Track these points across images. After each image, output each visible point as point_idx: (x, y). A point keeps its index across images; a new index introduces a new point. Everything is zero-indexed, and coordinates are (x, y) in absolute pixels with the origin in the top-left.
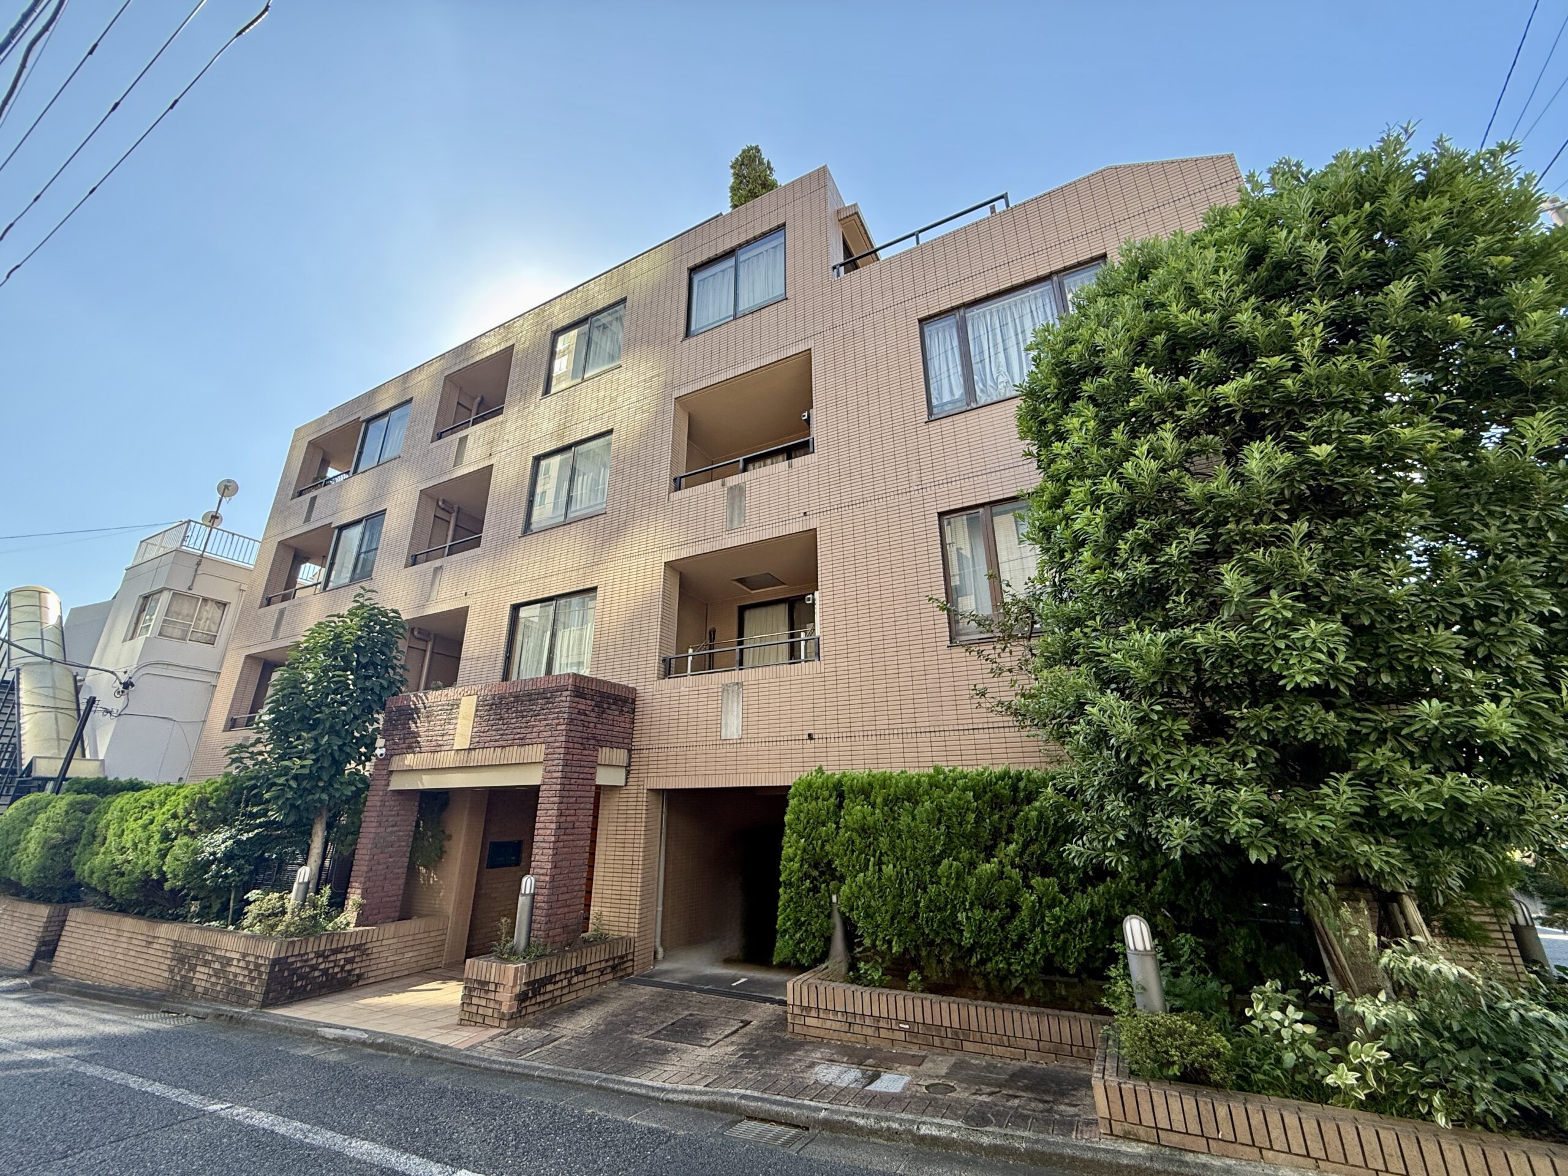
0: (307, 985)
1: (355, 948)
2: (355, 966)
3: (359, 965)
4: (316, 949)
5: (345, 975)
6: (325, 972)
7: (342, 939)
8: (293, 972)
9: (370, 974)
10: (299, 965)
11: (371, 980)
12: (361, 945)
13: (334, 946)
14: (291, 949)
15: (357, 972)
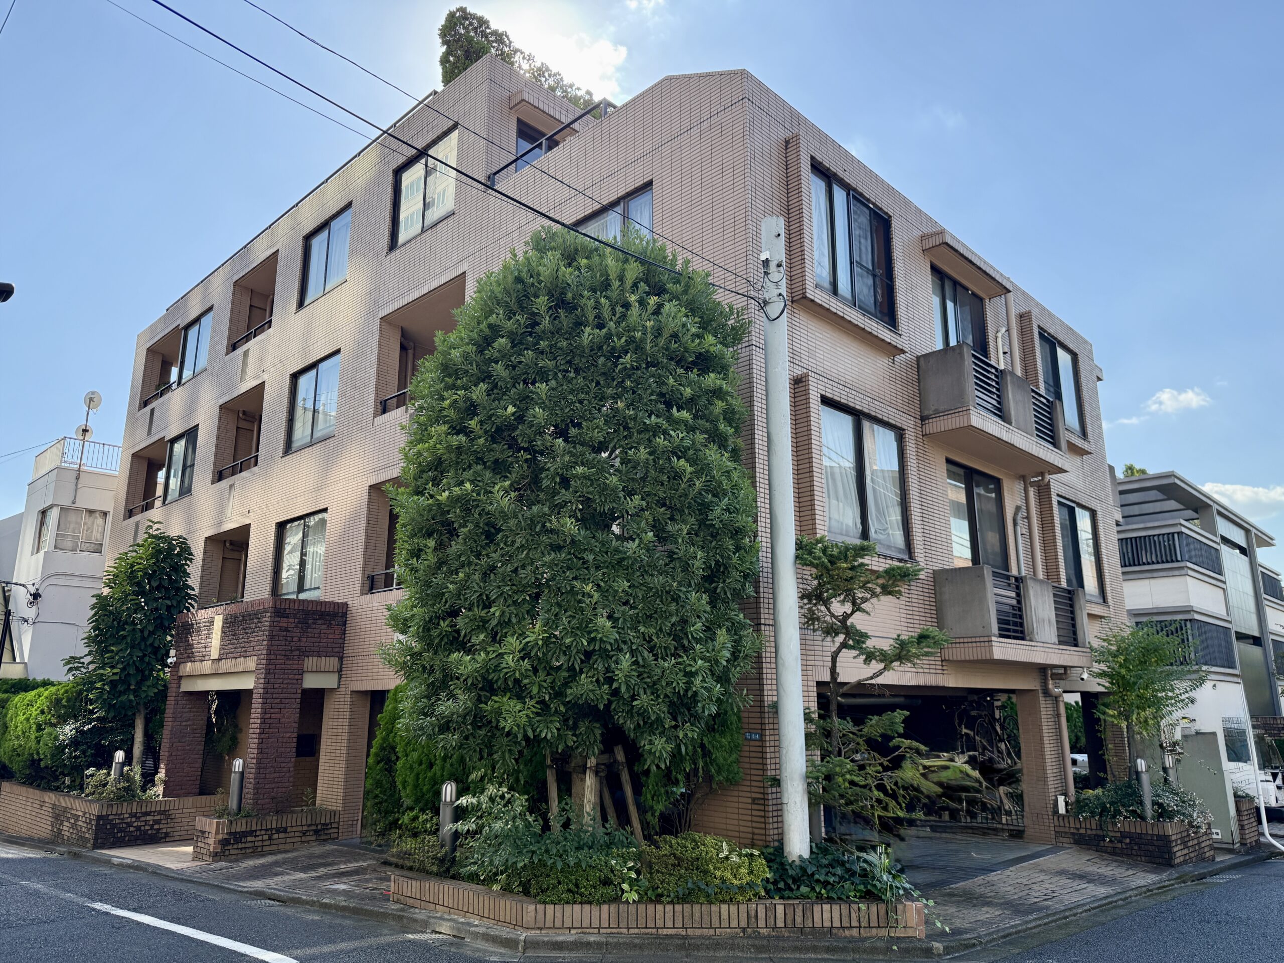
0: (125, 836)
1: (160, 813)
2: (162, 826)
3: (165, 826)
4: (129, 811)
5: (154, 832)
6: (138, 828)
7: (149, 805)
8: (114, 826)
9: (175, 834)
10: (117, 821)
11: (178, 838)
12: (165, 811)
13: (144, 810)
14: (110, 809)
15: (164, 831)
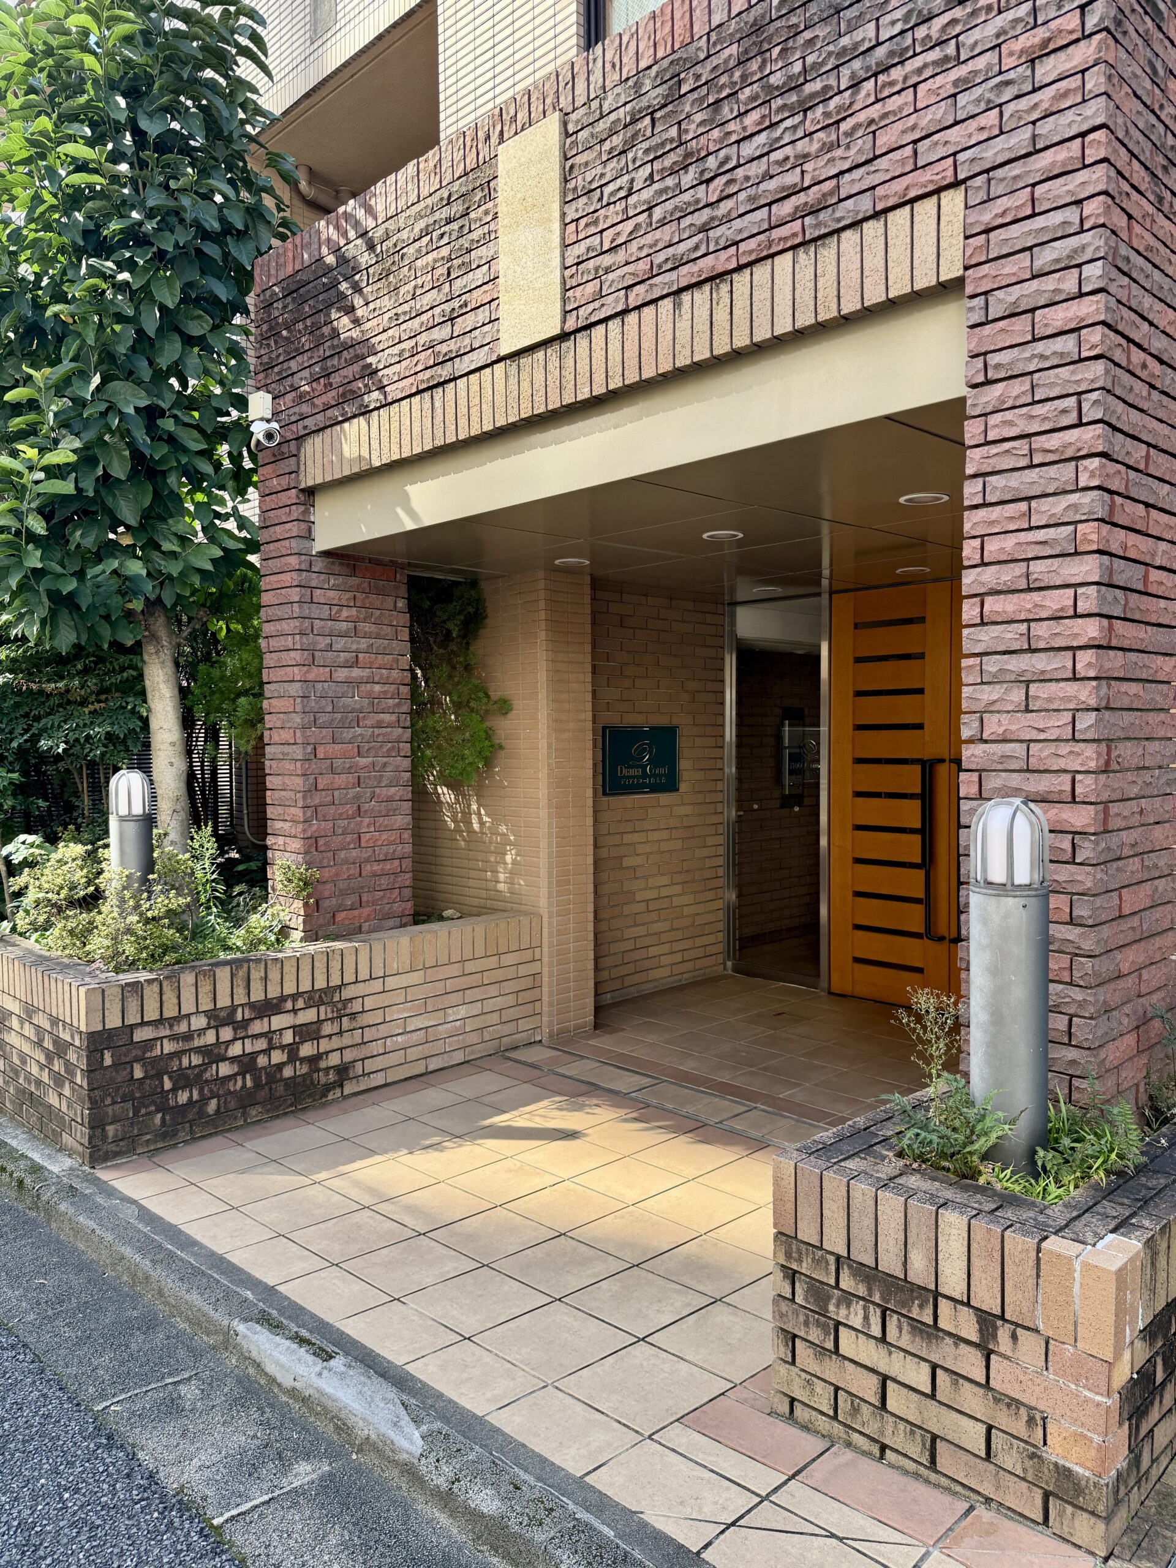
1: (316, 998)
3: (336, 1043)
9: (370, 1066)
12: (329, 990)
15: (334, 1059)
